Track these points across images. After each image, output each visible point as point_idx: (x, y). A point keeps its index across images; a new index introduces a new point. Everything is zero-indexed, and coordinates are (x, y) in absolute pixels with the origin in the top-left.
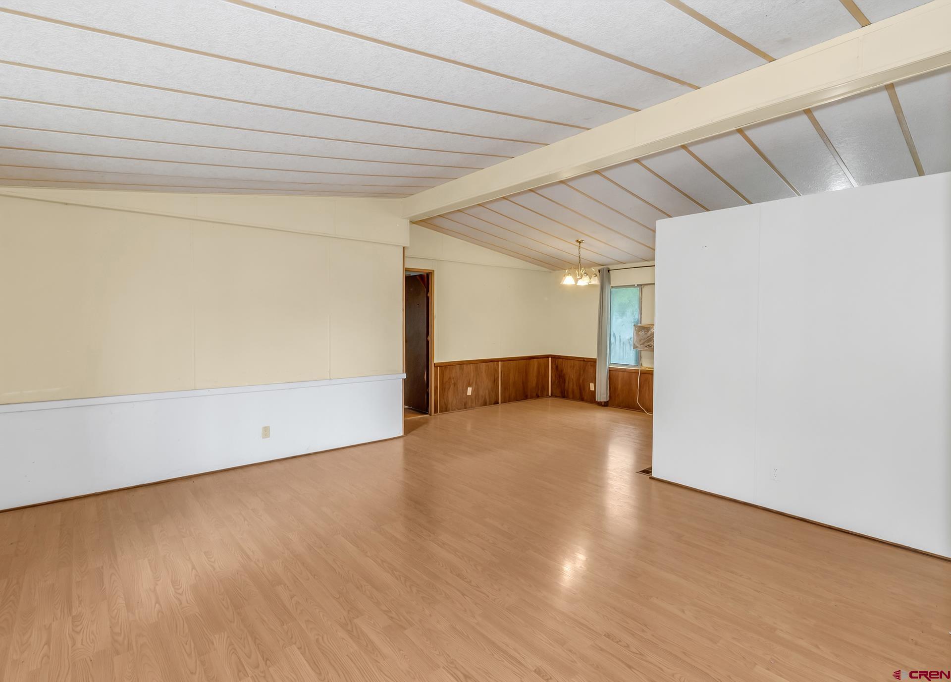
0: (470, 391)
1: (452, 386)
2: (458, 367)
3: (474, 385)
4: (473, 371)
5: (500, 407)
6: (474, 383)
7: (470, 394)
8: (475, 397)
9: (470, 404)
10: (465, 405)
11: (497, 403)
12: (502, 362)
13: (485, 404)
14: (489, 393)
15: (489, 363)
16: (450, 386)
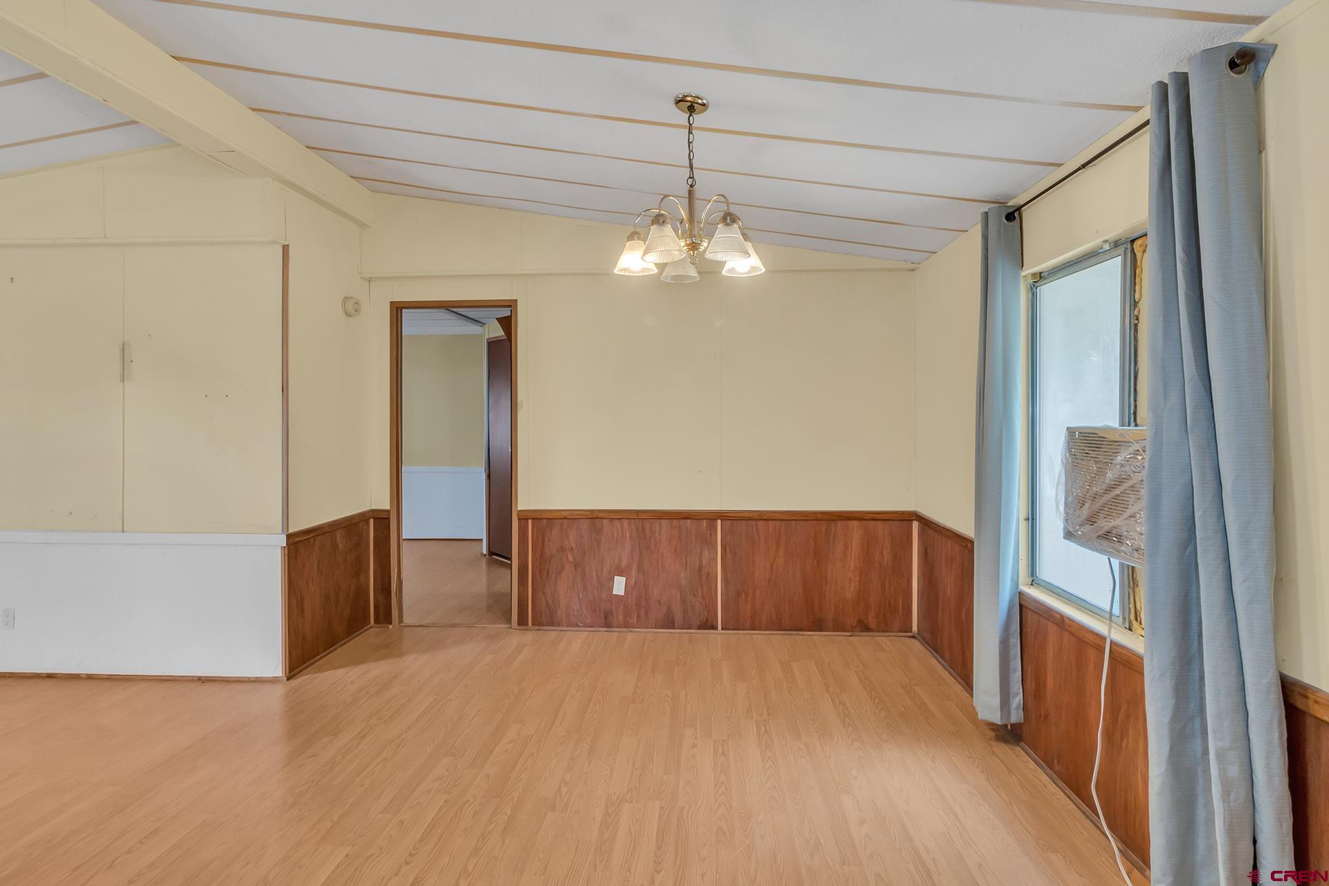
0: (619, 586)
1: (569, 568)
2: (585, 525)
3: (634, 573)
4: (631, 537)
5: (718, 637)
6: (634, 567)
7: (622, 593)
8: (637, 605)
9: (621, 617)
10: (606, 617)
11: (709, 625)
12: (728, 523)
13: (669, 623)
14: (684, 601)
15: (682, 522)
16: (563, 568)
